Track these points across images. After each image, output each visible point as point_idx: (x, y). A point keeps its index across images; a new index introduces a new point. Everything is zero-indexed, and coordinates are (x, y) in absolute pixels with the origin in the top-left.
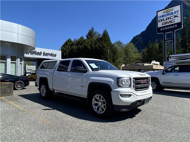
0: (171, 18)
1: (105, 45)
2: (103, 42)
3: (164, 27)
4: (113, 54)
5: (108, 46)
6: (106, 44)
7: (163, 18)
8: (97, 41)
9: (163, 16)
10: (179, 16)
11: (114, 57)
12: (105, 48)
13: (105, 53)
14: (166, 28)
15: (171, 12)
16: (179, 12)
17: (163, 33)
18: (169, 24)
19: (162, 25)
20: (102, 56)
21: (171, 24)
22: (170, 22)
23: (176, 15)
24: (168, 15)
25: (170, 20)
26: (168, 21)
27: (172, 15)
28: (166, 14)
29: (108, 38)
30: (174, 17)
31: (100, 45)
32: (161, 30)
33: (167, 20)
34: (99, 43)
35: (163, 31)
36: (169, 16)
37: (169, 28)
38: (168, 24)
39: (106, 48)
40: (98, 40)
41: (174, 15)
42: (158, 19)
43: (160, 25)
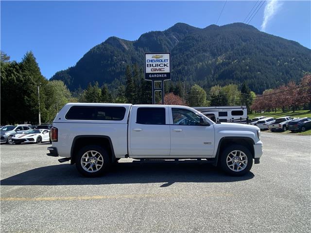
0: (161, 65)
1: (31, 78)
2: (27, 73)
3: (154, 74)
4: (46, 95)
5: (36, 82)
6: (34, 77)
7: (152, 63)
8: (12, 68)
9: (152, 61)
10: (168, 65)
11: (48, 100)
12: (30, 83)
13: (32, 92)
14: (155, 75)
15: (160, 59)
16: (169, 61)
17: (152, 81)
18: (159, 72)
19: (151, 71)
20: (26, 97)
21: (161, 72)
22: (160, 70)
23: (166, 63)
24: (158, 61)
25: (159, 67)
26: (158, 68)
27: (161, 63)
28: (155, 59)
29: (36, 67)
30: (163, 65)
31: (21, 76)
32: (150, 76)
33: (156, 66)
34: (18, 72)
35: (152, 78)
36: (159, 63)
37: (158, 76)
38: (157, 72)
39: (34, 84)
40: (16, 68)
41: (163, 63)
42: (147, 63)
43: (148, 70)
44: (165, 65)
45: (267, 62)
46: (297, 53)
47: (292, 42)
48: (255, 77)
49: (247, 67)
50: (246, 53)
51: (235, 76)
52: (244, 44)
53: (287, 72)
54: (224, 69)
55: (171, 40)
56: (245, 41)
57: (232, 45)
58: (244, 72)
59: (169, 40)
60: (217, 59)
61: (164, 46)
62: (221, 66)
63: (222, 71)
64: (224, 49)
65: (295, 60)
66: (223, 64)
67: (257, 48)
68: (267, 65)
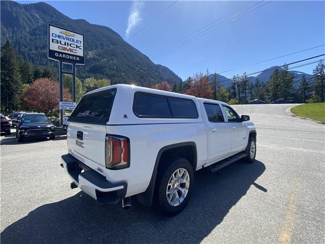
0: (72, 45)
3: (62, 53)
7: (61, 40)
9: (59, 37)
10: (82, 48)
14: (64, 56)
16: (82, 43)
17: (58, 61)
18: (69, 52)
19: (59, 49)
21: (71, 53)
22: (71, 50)
23: (79, 45)
24: (67, 39)
25: (69, 47)
27: (73, 43)
28: (64, 36)
30: (75, 46)
32: (57, 55)
33: (65, 45)
35: (58, 58)
37: (68, 57)
38: (66, 52)
41: (76, 44)
42: (51, 37)
43: (54, 47)
44: (77, 47)
45: (129, 67)
46: (148, 65)
47: (145, 56)
48: (121, 76)
49: (115, 67)
50: (114, 55)
51: (104, 72)
52: (112, 47)
53: (142, 77)
54: (94, 64)
55: (33, 18)
56: (113, 44)
57: (102, 45)
58: (112, 70)
59: (30, 17)
60: (88, 53)
61: (21, 21)
62: (92, 60)
63: (93, 65)
64: (95, 46)
65: (147, 69)
66: (94, 59)
67: (122, 53)
68: (129, 69)
